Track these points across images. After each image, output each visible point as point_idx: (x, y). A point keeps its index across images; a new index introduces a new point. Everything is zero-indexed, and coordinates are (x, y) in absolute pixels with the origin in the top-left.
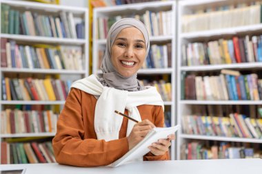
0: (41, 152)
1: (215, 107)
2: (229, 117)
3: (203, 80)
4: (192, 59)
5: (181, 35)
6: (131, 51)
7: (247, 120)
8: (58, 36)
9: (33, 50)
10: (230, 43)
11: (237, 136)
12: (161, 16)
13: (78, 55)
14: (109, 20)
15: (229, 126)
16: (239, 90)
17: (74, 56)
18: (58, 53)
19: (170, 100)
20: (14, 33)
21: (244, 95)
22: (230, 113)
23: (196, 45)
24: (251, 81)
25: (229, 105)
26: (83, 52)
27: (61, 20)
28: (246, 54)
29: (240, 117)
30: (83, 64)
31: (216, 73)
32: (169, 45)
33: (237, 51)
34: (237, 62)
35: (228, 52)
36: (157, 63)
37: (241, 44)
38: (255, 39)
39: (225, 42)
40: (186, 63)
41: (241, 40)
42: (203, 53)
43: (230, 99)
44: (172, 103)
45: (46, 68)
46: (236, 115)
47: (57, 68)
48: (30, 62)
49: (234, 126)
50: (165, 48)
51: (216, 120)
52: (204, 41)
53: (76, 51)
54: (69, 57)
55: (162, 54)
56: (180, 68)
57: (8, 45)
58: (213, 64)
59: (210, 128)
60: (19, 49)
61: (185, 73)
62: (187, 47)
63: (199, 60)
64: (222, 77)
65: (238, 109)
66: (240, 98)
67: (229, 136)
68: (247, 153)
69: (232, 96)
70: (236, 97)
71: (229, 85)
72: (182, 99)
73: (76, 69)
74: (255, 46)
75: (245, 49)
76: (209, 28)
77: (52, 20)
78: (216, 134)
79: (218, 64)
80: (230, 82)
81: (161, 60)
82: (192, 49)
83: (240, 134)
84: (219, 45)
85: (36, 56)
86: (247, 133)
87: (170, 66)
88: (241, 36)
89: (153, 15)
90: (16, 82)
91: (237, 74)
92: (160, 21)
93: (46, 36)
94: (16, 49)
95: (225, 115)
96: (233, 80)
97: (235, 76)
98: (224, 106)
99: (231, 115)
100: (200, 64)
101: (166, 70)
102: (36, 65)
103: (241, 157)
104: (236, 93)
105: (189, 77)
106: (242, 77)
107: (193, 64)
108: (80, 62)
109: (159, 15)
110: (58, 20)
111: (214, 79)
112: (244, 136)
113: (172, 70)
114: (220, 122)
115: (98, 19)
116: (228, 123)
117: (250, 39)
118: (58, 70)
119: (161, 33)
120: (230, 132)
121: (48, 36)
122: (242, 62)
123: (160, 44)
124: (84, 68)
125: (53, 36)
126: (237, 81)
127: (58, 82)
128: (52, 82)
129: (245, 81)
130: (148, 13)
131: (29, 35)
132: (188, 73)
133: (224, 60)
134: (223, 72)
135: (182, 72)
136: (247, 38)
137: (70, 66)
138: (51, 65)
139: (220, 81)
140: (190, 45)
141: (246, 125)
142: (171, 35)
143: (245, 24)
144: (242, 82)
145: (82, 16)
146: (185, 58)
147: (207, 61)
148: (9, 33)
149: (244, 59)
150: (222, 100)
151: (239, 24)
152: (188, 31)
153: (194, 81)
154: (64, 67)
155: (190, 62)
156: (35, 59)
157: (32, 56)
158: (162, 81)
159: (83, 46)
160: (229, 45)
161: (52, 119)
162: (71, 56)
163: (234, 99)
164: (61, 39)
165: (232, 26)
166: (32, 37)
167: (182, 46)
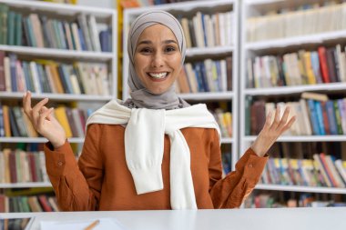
0: (52, 209)
1: (292, 145)
2: (313, 159)
3: (276, 107)
4: (261, 79)
5: (246, 46)
6: (161, 58)
7: (338, 163)
8: (75, 48)
9: (41, 68)
10: (314, 55)
11: (323, 185)
12: (218, 20)
13: (103, 74)
15: (313, 171)
16: (326, 120)
17: (97, 76)
18: (76, 72)
19: (231, 136)
20: (15, 44)
21: (333, 128)
22: (313, 154)
23: (266, 59)
24: (344, 108)
25: (311, 143)
26: (109, 71)
27: (79, 27)
28: (336, 70)
29: (328, 159)
30: (110, 87)
31: (294, 98)
32: (229, 59)
33: (324, 66)
34: (324, 81)
35: (312, 68)
36: (212, 84)
37: (330, 56)
39: (307, 55)
40: (252, 84)
41: (329, 52)
42: (276, 70)
43: (313, 134)
44: (233, 140)
45: (58, 92)
46: (322, 155)
47: (74, 93)
48: (37, 84)
49: (319, 172)
50: (223, 64)
51: (294, 164)
52: (278, 53)
53: (100, 69)
54: (90, 77)
55: (219, 72)
56: (244, 92)
57: (7, 60)
58: (291, 85)
59: (285, 174)
60: (22, 66)
61: (250, 98)
62: (253, 62)
63: (271, 79)
64: (302, 102)
65: (325, 148)
66: (328, 132)
67: (312, 186)
69: (317, 130)
70: (323, 131)
71: (313, 114)
72: (246, 135)
73: (100, 94)
75: (335, 64)
76: (284, 36)
77: (67, 26)
78: (295, 183)
79: (297, 84)
80: (314, 110)
81: (218, 80)
82: (261, 65)
83: (328, 183)
84: (299, 58)
85: (46, 76)
86: (338, 180)
88: (329, 45)
89: (207, 17)
90: (17, 112)
91: (324, 98)
92: (216, 27)
93: (58, 48)
94: (18, 66)
95: (307, 156)
96: (318, 106)
97: (320, 102)
98: (305, 144)
99: (316, 157)
100: (273, 86)
101: (224, 95)
102: (46, 88)
104: (322, 125)
105: (257, 104)
106: (330, 103)
107: (262, 86)
108: (105, 84)
109: (214, 17)
110: (74, 27)
111: (292, 106)
112: (334, 186)
113: (233, 95)
114: (300, 165)
116: (311, 167)
117: (343, 50)
118: (75, 95)
119: (217, 43)
120: (314, 180)
121: (62, 48)
122: (331, 81)
123: (217, 58)
124: (111, 93)
125: (68, 48)
126: (324, 109)
127: (75, 112)
128: (67, 112)
129: (335, 109)
130: (199, 15)
131: (36, 46)
132: (256, 98)
133: (305, 80)
134: (305, 95)
135: (247, 96)
136: (338, 48)
137: (92, 90)
138: (66, 89)
139: (300, 108)
140: (257, 59)
141: (337, 170)
142: (232, 45)
143: (335, 29)
144: (330, 110)
145: (108, 20)
146: (250, 77)
147: (282, 80)
148: (8, 44)
149: (333, 78)
150: (303, 135)
151: (326, 29)
152: (255, 40)
153: (264, 109)
154: (83, 91)
155: (258, 83)
156: (43, 79)
157: (39, 75)
158: (218, 111)
159: (109, 62)
160: (312, 58)
162: (93, 76)
163: (320, 134)
164: (79, 53)
165: (317, 31)
166: (39, 50)
167: (246, 60)
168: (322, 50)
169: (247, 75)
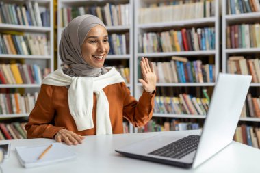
0: (9, 132)
1: (167, 88)
2: (179, 97)
3: (157, 65)
4: (147, 47)
5: (138, 26)
7: (194, 99)
8: (24, 24)
9: (0, 37)
10: (179, 34)
11: (185, 113)
12: (120, 9)
13: (44, 41)
14: (73, 10)
15: (179, 105)
16: (186, 74)
17: (40, 42)
19: (129, 82)
21: (191, 78)
22: (179, 93)
23: (150, 35)
24: (197, 66)
25: (178, 87)
26: (48, 39)
27: (26, 9)
28: (192, 43)
29: (188, 97)
30: (49, 50)
31: (168, 59)
32: (127, 34)
33: (185, 40)
34: (185, 50)
35: (178, 41)
36: (117, 50)
37: (188, 35)
38: (199, 30)
39: (175, 33)
40: (142, 50)
41: (189, 31)
42: (156, 42)
43: (179, 82)
44: (131, 85)
45: (13, 53)
46: (184, 95)
49: (182, 105)
50: (123, 37)
51: (168, 100)
52: (158, 31)
53: (42, 38)
54: (35, 43)
55: (121, 42)
56: (137, 55)
58: (166, 51)
59: (163, 107)
62: (143, 36)
63: (153, 48)
64: (172, 62)
65: (186, 90)
66: (188, 81)
67: (179, 113)
68: (193, 127)
69: (181, 79)
70: (185, 80)
71: (179, 70)
73: (41, 54)
74: (200, 37)
75: (191, 39)
76: (161, 21)
77: (18, 9)
78: (168, 112)
79: (169, 51)
80: (180, 67)
81: (121, 47)
82: (147, 38)
83: (188, 112)
84: (170, 35)
85: (4, 42)
86: (193, 110)
87: (128, 52)
88: (188, 28)
89: (113, 7)
91: (185, 60)
92: (119, 13)
93: (12, 23)
95: (176, 95)
96: (182, 65)
97: (183, 62)
98: (175, 88)
99: (181, 96)
100: (154, 51)
101: (125, 56)
102: (3, 51)
103: (188, 129)
104: (184, 77)
106: (189, 63)
107: (148, 52)
108: (46, 48)
109: (118, 7)
110: (24, 9)
111: (167, 64)
112: (191, 113)
113: (130, 56)
114: (172, 101)
115: (62, 9)
116: (178, 102)
117: (196, 31)
118: (25, 55)
119: (120, 23)
120: (179, 110)
121: (15, 24)
122: (189, 50)
123: (120, 33)
124: (49, 54)
125: (19, 23)
126: (185, 66)
127: (25, 67)
128: (19, 67)
129: (192, 67)
130: (108, 5)
133: (174, 48)
134: (174, 58)
135: (139, 58)
136: (193, 30)
137: (36, 52)
138: (18, 51)
139: (171, 66)
140: (145, 35)
141: (193, 104)
142: (129, 25)
144: (189, 67)
145: (47, 5)
146: (141, 46)
147: (160, 49)
149: (190, 48)
150: (174, 82)
151: (186, 18)
152: (143, 23)
154: (30, 53)
155: (145, 50)
158: (121, 66)
159: (47, 33)
161: (19, 101)
162: (37, 42)
163: (183, 82)
164: (27, 27)
167: (138, 35)
168: (184, 30)
169: (139, 44)
